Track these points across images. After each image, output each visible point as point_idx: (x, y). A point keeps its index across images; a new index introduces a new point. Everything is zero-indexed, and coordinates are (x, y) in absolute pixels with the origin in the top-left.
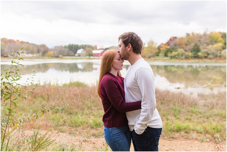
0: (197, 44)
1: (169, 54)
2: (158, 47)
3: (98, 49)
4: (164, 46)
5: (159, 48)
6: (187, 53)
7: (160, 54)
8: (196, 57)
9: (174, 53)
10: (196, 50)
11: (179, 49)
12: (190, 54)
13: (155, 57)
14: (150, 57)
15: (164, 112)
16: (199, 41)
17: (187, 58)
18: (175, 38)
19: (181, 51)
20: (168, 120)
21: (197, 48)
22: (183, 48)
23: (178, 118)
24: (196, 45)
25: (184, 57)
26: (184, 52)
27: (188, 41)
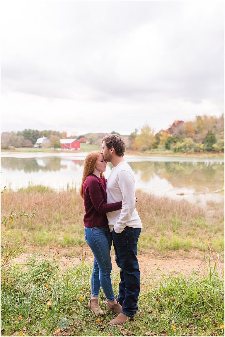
0: (211, 131)
1: (172, 146)
2: (156, 135)
3: (69, 138)
4: (165, 134)
5: (158, 137)
6: (197, 145)
7: (160, 146)
8: (210, 150)
9: (179, 144)
10: (210, 140)
11: (186, 139)
12: (202, 146)
13: (152, 149)
14: (144, 150)
15: (159, 226)
16: (215, 127)
17: (197, 151)
18: (180, 122)
19: (188, 141)
20: (163, 235)
21: (211, 137)
22: (192, 137)
23: (178, 233)
24: (210, 133)
25: (193, 149)
26: (193, 143)
27: (199, 127)
